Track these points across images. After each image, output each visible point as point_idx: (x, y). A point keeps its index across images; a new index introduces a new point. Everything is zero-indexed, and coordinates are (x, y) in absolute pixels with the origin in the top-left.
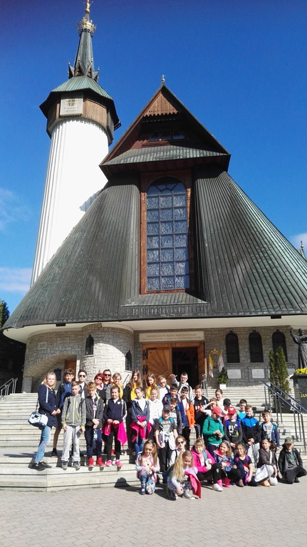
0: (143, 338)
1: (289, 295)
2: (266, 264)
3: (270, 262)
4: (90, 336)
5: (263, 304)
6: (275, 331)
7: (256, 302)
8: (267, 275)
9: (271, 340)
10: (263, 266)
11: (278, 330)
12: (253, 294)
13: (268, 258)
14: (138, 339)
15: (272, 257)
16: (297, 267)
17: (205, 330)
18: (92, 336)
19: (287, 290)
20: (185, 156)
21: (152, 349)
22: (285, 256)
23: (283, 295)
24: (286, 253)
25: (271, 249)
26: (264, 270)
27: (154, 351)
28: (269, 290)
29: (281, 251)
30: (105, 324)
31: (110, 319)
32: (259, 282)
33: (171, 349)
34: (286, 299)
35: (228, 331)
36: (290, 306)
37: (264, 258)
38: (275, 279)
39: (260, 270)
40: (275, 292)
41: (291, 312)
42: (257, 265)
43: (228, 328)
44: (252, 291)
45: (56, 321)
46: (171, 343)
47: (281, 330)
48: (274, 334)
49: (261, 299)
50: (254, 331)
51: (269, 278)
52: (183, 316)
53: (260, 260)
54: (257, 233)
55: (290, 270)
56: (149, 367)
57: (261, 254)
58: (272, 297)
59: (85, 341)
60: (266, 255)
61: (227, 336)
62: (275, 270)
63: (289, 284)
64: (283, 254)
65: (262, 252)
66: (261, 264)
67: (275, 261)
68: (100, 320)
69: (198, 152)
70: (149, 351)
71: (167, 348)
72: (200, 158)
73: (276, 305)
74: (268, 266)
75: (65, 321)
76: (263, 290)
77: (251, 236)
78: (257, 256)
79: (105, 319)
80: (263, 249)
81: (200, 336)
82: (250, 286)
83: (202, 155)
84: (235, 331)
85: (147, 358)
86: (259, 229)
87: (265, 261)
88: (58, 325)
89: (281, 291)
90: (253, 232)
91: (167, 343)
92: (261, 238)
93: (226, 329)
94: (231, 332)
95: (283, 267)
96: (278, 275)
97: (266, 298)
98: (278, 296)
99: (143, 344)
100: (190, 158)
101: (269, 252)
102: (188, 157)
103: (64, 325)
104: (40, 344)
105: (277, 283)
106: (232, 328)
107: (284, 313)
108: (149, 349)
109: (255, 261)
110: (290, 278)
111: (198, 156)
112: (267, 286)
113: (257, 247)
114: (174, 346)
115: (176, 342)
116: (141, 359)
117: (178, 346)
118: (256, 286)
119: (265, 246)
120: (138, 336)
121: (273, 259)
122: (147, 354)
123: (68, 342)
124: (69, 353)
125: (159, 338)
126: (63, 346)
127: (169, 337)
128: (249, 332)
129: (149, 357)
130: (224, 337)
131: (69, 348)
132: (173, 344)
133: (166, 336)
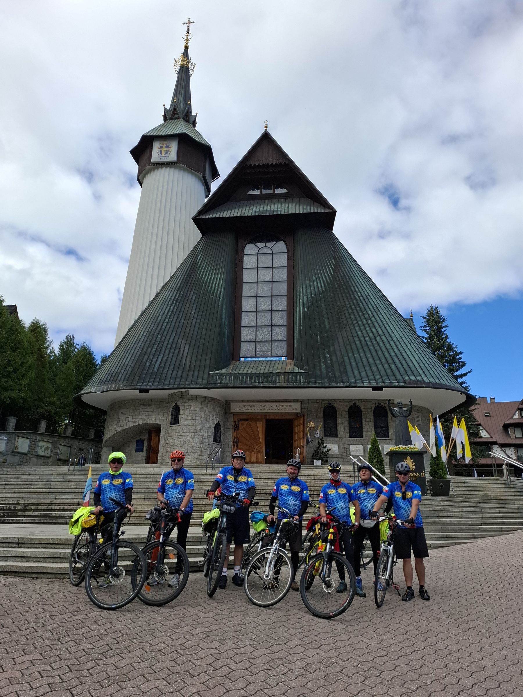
0: (235, 408)
1: (393, 366)
2: (369, 331)
3: (374, 330)
4: (176, 404)
5: (363, 374)
6: (377, 404)
7: (356, 372)
8: (369, 343)
9: (372, 414)
10: (366, 335)
11: (380, 404)
12: (354, 364)
13: (371, 325)
14: (229, 410)
15: (376, 324)
16: (403, 336)
17: (302, 401)
18: (179, 404)
19: (390, 361)
20: (286, 211)
21: (244, 420)
22: (390, 324)
23: (386, 366)
24: (391, 320)
25: (375, 315)
26: (367, 339)
27: (247, 422)
28: (371, 360)
29: (386, 318)
30: (192, 392)
31: (198, 386)
32: (361, 351)
33: (264, 421)
34: (389, 371)
35: (326, 404)
36: (393, 378)
37: (367, 325)
38: (377, 348)
39: (362, 339)
40: (378, 362)
41: (393, 385)
42: (359, 333)
43: (327, 400)
44: (352, 360)
45: (139, 387)
46: (265, 414)
47: (383, 404)
48: (376, 408)
49: (362, 369)
50: (355, 404)
51: (371, 348)
52: (278, 385)
53: (362, 327)
54: (361, 298)
55: (394, 338)
56: (240, 440)
57: (364, 321)
58: (374, 368)
59: (171, 409)
60: (369, 322)
61: (325, 409)
62: (378, 338)
63: (393, 354)
64: (388, 321)
65: (365, 318)
66: (364, 331)
67: (379, 329)
68: (187, 386)
69: (301, 207)
70: (240, 422)
71: (260, 420)
72: (303, 214)
73: (377, 377)
74: (371, 334)
75: (148, 387)
76: (364, 360)
77: (355, 301)
78: (360, 322)
79: (192, 386)
80: (366, 316)
81: (296, 408)
82: (350, 355)
83: (305, 211)
84: (333, 404)
85: (238, 429)
86: (363, 294)
87: (368, 329)
88: (141, 391)
89: (384, 361)
90: (357, 296)
91: (261, 414)
92: (365, 304)
93: (323, 401)
94: (330, 404)
95: (387, 335)
96: (381, 344)
97: (367, 368)
98: (380, 367)
99: (234, 414)
100: (292, 214)
101: (373, 319)
102: (290, 212)
103: (147, 391)
104: (121, 411)
105: (380, 352)
106: (331, 400)
107: (386, 385)
108: (241, 420)
109: (357, 328)
110: (394, 347)
111: (301, 212)
112: (369, 355)
113: (361, 314)
114: (267, 418)
115: (269, 414)
116: (232, 431)
117: (272, 417)
118: (357, 356)
119: (369, 312)
120: (229, 405)
121: (377, 326)
122: (239, 425)
123: (152, 410)
124: (153, 422)
125: (252, 408)
126: (146, 414)
127: (263, 408)
128: (349, 405)
129: (240, 429)
130: (322, 410)
131: (153, 417)
132: (267, 415)
133: (259, 406)
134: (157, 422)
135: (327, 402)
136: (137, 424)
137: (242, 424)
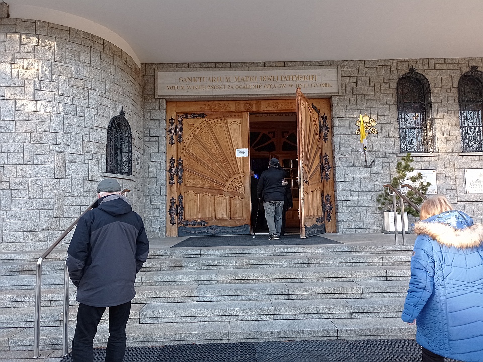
0: (169, 83)
14: (155, 87)
17: (341, 66)
27: (201, 120)
35: (403, 70)
43: (403, 61)
50: (473, 68)
56: (185, 164)
61: (401, 82)
70: (185, 122)
71: (236, 115)
81: (327, 81)
84: (421, 70)
85: (180, 139)
91: (237, 100)
93: (397, 62)
94: (412, 70)
99: (169, 100)
106: (415, 61)
108: (187, 114)
114: (254, 108)
115: (259, 99)
116: (163, 141)
117: (264, 107)
122: (181, 129)
125: (214, 84)
127: (243, 84)
128: (458, 72)
129: (185, 137)
130: (394, 84)
132: (253, 102)
133: (233, 79)
135: (405, 66)
137: (191, 126)
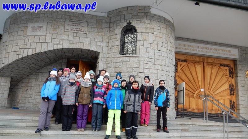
18: (135, 24)
21: (182, 61)
27: (185, 63)
33: (202, 64)
71: (199, 63)
81: (235, 54)
104: (30, 26)
123: (85, 29)
124: (86, 47)
125: (192, 49)
126: (75, 35)
127: (204, 50)
129: (178, 70)
131: (87, 40)
132: (205, 58)
133: (200, 47)
134: (93, 48)
136: (60, 47)
137: (181, 65)
